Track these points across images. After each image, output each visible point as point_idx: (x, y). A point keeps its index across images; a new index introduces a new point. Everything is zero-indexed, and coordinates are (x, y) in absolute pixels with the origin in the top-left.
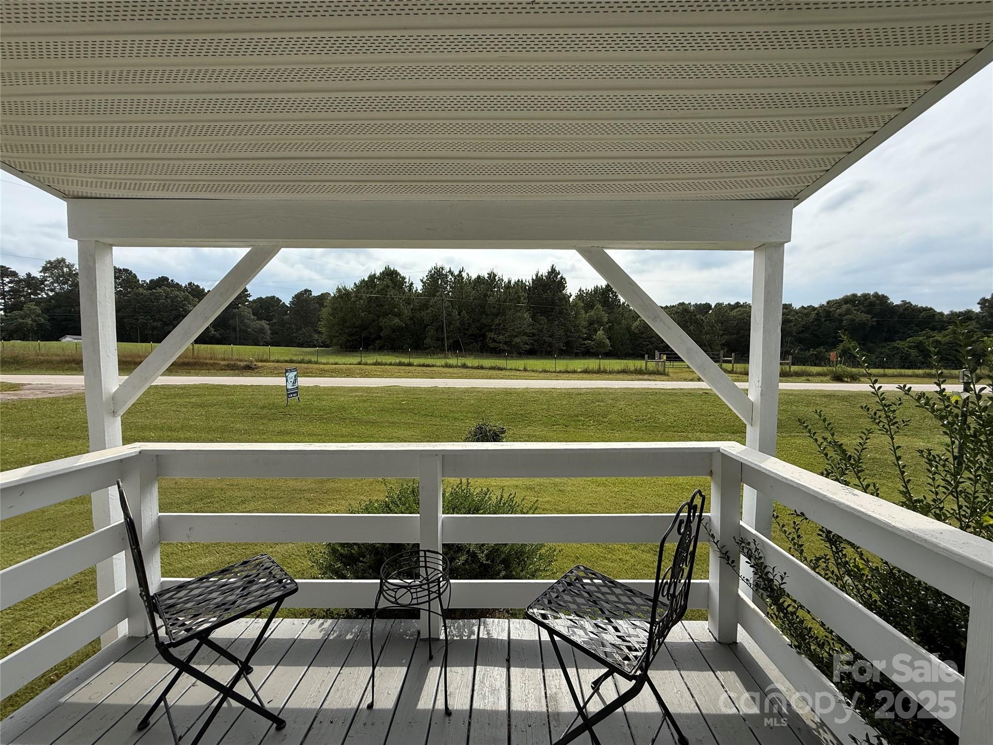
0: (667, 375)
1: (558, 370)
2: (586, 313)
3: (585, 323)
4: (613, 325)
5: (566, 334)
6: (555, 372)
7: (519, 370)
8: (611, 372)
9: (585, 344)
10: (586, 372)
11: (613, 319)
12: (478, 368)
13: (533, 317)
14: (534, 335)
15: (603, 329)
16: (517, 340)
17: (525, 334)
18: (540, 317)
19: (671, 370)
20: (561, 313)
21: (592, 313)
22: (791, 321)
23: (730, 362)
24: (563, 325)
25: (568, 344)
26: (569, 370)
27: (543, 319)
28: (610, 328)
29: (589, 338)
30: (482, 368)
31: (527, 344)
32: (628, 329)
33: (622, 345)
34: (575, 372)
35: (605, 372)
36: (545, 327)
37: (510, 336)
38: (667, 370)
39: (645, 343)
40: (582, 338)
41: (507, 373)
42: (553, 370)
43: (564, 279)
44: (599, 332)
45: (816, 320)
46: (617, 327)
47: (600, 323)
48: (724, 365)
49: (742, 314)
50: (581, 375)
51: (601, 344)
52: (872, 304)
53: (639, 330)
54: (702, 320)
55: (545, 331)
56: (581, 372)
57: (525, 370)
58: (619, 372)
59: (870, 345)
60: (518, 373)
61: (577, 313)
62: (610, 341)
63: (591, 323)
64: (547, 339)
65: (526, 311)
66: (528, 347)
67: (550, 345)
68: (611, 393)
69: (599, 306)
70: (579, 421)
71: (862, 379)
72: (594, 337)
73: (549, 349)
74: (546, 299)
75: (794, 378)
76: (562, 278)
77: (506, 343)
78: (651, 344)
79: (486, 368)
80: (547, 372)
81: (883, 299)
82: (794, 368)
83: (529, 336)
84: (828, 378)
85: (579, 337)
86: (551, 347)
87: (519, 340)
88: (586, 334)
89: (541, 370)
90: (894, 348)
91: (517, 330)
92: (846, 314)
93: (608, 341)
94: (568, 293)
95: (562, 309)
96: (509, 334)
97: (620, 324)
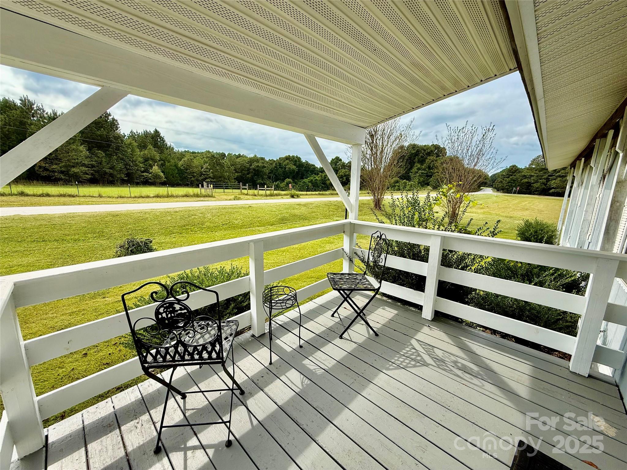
0: (214, 197)
1: (133, 195)
2: (141, 151)
3: (140, 159)
4: (165, 162)
5: (126, 167)
6: (131, 197)
7: (95, 197)
8: (177, 196)
9: (143, 176)
10: (157, 196)
11: (164, 158)
12: (42, 195)
13: (89, 149)
14: (93, 166)
15: (157, 165)
16: (75, 170)
17: (84, 165)
18: (97, 151)
19: (216, 194)
20: (118, 148)
21: (146, 152)
22: (265, 167)
23: (246, 189)
24: (122, 159)
25: (128, 175)
26: (143, 195)
27: (101, 153)
28: (163, 165)
29: (146, 171)
30: (48, 195)
31: (87, 174)
32: (176, 166)
33: (173, 177)
34: (148, 197)
35: (172, 196)
36: (104, 160)
37: (65, 166)
38: (214, 194)
39: (189, 177)
40: (141, 171)
41: (82, 199)
42: (129, 195)
43: (116, 121)
44: (154, 167)
45: (276, 167)
46: (167, 164)
47: (155, 161)
48: (243, 191)
49: (242, 161)
50: (155, 199)
51: (157, 176)
52: (296, 161)
53: (184, 167)
54: (223, 163)
55: (104, 164)
56: (154, 197)
57: (100, 196)
58: (183, 196)
59: (296, 180)
60: (94, 199)
61: (133, 151)
62: (164, 174)
63: (146, 160)
64: (108, 170)
65: (81, 144)
66: (89, 177)
67: (111, 175)
68: (198, 210)
69: (150, 146)
70: (188, 229)
71: (301, 196)
72: (151, 171)
73: (111, 179)
74: (100, 136)
75: (276, 197)
76: (113, 119)
77: (62, 172)
78: (193, 177)
79: (53, 196)
80: (123, 197)
81: (299, 159)
82: (276, 192)
83: (89, 167)
84: (288, 196)
85: (138, 170)
86: (112, 177)
87: (78, 170)
88: (143, 168)
89: (116, 196)
90: (304, 182)
91: (73, 161)
92: (287, 165)
93: (162, 174)
94: (122, 133)
95: (119, 146)
96: (63, 164)
97: (169, 162)
